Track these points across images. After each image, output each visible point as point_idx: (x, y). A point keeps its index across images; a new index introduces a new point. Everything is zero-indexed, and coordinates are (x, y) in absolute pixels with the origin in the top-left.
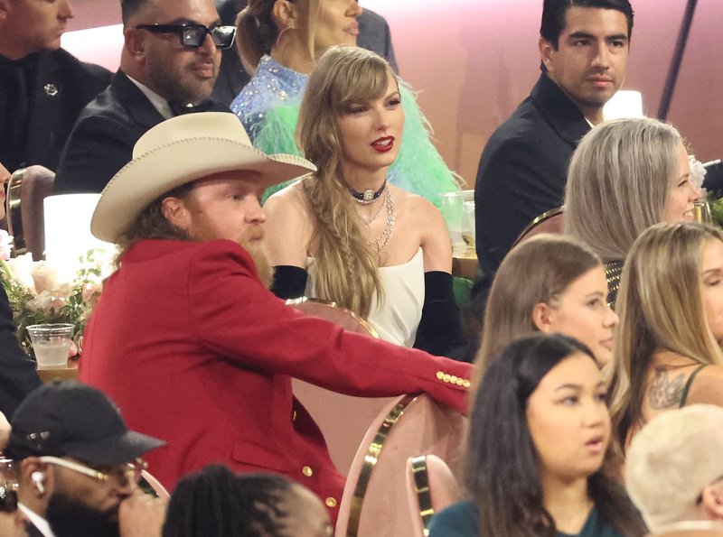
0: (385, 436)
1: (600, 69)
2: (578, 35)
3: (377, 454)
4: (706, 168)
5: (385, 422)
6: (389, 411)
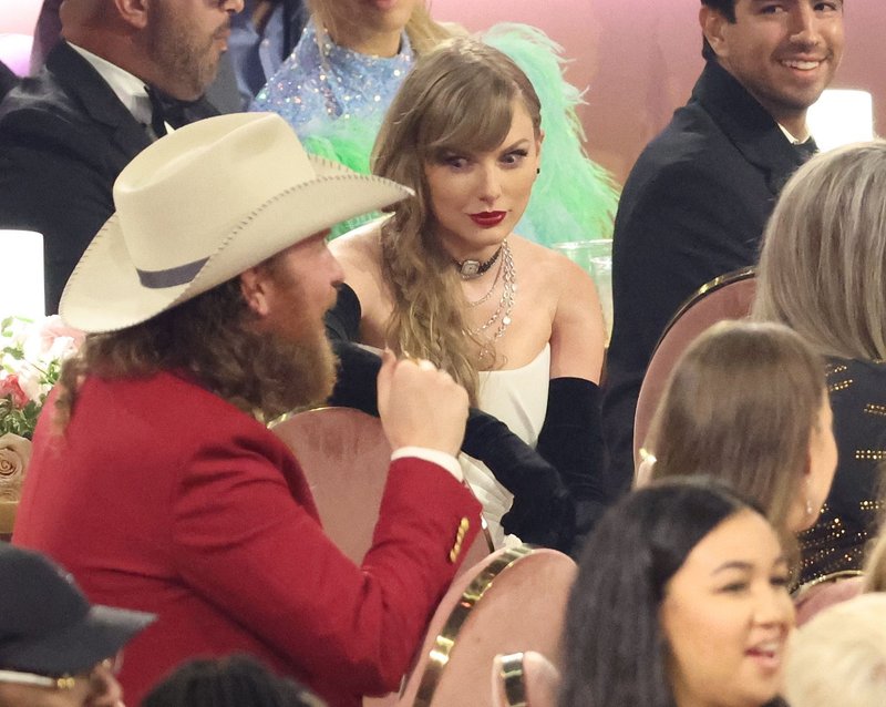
3: (449, 649)
5: (464, 599)
6: (469, 582)
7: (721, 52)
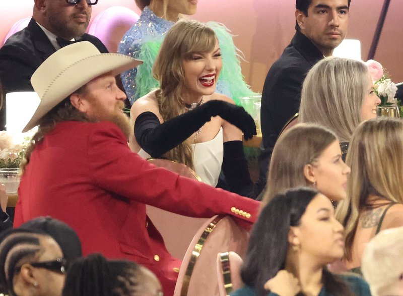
0: (205, 240)
1: (333, 27)
2: (320, 6)
3: (199, 250)
4: (397, 87)
5: (205, 232)
6: (207, 226)
7: (302, 28)
